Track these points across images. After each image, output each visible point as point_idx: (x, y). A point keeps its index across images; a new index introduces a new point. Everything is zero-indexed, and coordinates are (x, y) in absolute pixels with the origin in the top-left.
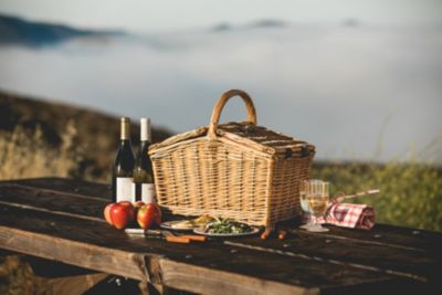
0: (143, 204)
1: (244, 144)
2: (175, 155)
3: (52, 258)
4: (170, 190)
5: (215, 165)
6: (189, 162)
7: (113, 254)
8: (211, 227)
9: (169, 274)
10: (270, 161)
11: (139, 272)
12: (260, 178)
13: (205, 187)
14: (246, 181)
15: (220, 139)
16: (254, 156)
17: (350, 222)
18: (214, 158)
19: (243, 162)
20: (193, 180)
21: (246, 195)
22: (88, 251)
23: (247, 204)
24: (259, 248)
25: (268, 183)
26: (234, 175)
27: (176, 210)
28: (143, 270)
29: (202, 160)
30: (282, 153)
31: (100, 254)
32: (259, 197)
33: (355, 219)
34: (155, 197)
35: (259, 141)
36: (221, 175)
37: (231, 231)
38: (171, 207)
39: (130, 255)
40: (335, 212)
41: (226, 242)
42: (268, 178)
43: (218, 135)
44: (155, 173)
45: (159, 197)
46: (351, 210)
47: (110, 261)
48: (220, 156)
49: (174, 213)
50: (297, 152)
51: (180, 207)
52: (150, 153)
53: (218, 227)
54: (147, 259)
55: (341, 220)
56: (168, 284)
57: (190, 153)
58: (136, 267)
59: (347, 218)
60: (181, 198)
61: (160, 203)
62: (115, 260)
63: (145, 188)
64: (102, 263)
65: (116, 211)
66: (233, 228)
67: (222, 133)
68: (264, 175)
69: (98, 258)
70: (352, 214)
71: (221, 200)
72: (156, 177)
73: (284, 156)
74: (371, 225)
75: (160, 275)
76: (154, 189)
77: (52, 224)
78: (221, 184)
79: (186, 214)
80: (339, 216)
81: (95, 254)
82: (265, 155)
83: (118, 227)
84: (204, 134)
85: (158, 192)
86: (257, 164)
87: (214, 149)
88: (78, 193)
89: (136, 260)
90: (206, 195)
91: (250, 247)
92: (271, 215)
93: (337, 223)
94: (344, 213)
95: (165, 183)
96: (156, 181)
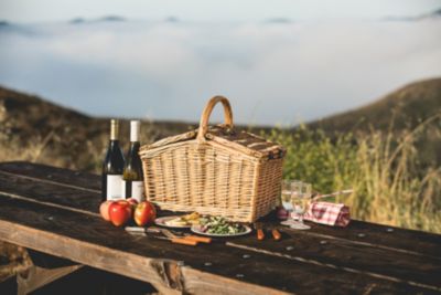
0: (135, 201)
1: (232, 148)
2: (165, 156)
3: (59, 255)
4: (158, 188)
5: (203, 166)
6: (178, 163)
7: (127, 258)
8: (209, 227)
9: (192, 282)
10: (256, 164)
11: (157, 277)
12: (246, 179)
13: (193, 186)
14: (233, 181)
15: (209, 142)
16: (241, 158)
17: (329, 220)
18: (202, 160)
19: (230, 164)
20: (181, 178)
21: (233, 194)
22: (99, 253)
23: (233, 203)
24: (265, 252)
25: (254, 184)
26: (221, 176)
27: (164, 206)
28: (162, 276)
29: (191, 162)
30: (267, 156)
31: (113, 256)
32: (244, 196)
33: (334, 217)
34: (144, 194)
35: (245, 145)
36: (209, 175)
37: (228, 231)
38: (159, 204)
39: (148, 260)
40: (313, 210)
41: (229, 244)
42: (254, 180)
43: (207, 139)
44: (145, 172)
45: (148, 193)
46: (329, 209)
47: (125, 264)
48: (208, 158)
49: (163, 208)
50: (275, 154)
51: (167, 203)
52: (141, 153)
53: (216, 227)
54: (166, 265)
55: (320, 218)
56: (191, 291)
57: (179, 155)
59: (326, 216)
60: (169, 195)
61: (148, 199)
62: (130, 264)
63: (135, 185)
64: (115, 265)
65: (114, 210)
66: (230, 228)
67: (211, 136)
68: (251, 177)
69: (110, 260)
70: (330, 213)
71: (207, 199)
72: (145, 176)
73: (267, 159)
74: (347, 222)
75: (183, 283)
77: (51, 218)
78: (208, 184)
79: (174, 210)
80: (317, 214)
81: (107, 256)
82: (252, 158)
83: (116, 223)
84: (194, 138)
85: (148, 190)
86: (243, 166)
87: (203, 151)
88: (51, 179)
90: (193, 193)
91: (255, 249)
93: (315, 220)
94: (322, 211)
95: (154, 181)
96: (146, 179)
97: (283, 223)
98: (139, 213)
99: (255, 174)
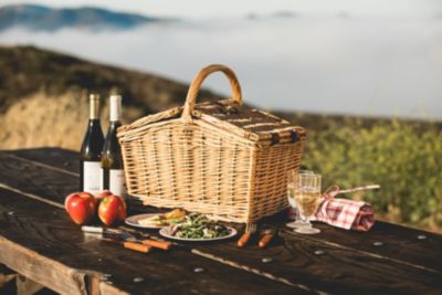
0: (110, 194)
1: (223, 129)
2: (147, 138)
4: (141, 178)
5: (190, 152)
6: (162, 148)
7: (52, 267)
8: (179, 229)
10: (252, 149)
12: (240, 168)
13: (180, 176)
14: (225, 170)
15: (196, 122)
16: (235, 142)
17: (345, 222)
18: (189, 143)
19: (222, 150)
20: (166, 168)
21: (226, 187)
23: (227, 197)
24: (232, 264)
25: (250, 174)
26: (212, 163)
27: (147, 200)
28: (82, 292)
29: (176, 146)
30: (268, 139)
32: (240, 190)
33: (351, 219)
34: (124, 185)
35: (240, 125)
36: (198, 163)
37: (202, 234)
38: (143, 198)
39: (70, 271)
40: (327, 210)
41: (195, 251)
42: (250, 169)
43: (194, 117)
44: (125, 159)
45: (129, 185)
46: (345, 208)
48: (196, 141)
49: (145, 204)
50: (286, 137)
51: (151, 197)
52: (119, 135)
53: (188, 229)
55: (335, 219)
58: (75, 287)
59: (341, 216)
60: (153, 187)
61: (130, 191)
62: (54, 276)
64: (41, 276)
66: (205, 231)
67: (199, 114)
68: (247, 165)
70: (347, 213)
71: (197, 192)
72: (125, 163)
73: (269, 143)
74: (369, 225)
76: (123, 176)
77: (11, 214)
78: (197, 174)
80: (332, 214)
82: (247, 141)
83: (77, 221)
84: (179, 116)
85: (128, 181)
86: (237, 151)
87: (189, 133)
89: (75, 279)
90: (180, 185)
91: (221, 260)
92: (254, 211)
93: (330, 222)
94: (338, 211)
95: (136, 169)
96: (126, 167)
97: (290, 225)
98: (103, 209)
99: (251, 162)
